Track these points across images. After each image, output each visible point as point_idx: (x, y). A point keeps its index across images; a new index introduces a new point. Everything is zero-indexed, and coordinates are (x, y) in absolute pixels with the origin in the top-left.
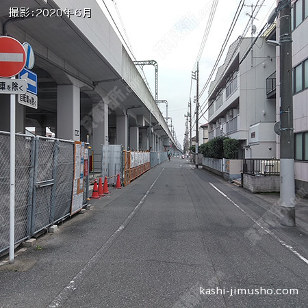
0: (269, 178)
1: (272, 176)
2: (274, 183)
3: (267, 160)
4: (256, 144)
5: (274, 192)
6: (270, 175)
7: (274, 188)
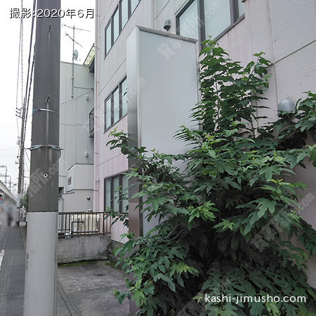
0: (76, 241)
1: (81, 238)
2: (83, 247)
3: (78, 213)
4: (72, 192)
5: (83, 261)
6: (78, 236)
7: (84, 255)
